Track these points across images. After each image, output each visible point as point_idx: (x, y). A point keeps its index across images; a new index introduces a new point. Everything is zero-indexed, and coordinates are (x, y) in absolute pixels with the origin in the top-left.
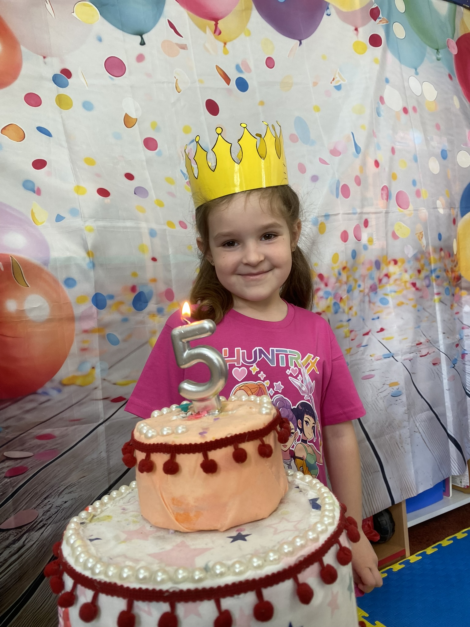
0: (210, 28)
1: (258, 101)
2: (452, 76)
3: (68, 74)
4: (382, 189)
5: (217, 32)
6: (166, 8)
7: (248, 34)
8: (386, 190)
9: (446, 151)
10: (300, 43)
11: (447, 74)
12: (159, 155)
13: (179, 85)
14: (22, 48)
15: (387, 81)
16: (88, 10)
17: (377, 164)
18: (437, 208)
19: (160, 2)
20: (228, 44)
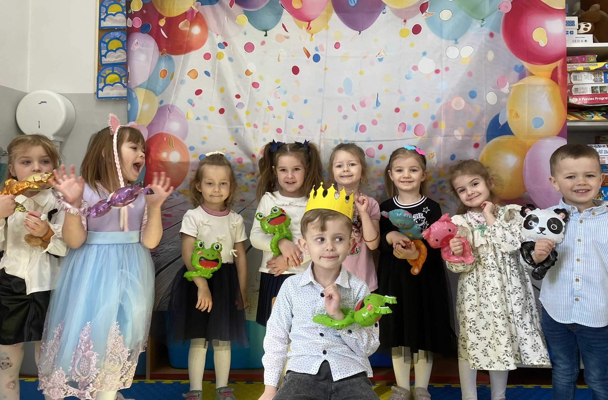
0: (305, 26)
1: (324, 68)
2: (495, 33)
3: (226, 44)
4: (400, 125)
5: (309, 28)
6: (283, 17)
7: (327, 28)
8: (404, 126)
9: (475, 92)
10: (360, 33)
11: (489, 33)
12: (258, 91)
13: (280, 58)
14: (209, 31)
15: (424, 54)
16: (243, 19)
17: (397, 110)
18: (454, 136)
19: (280, 14)
20: (314, 35)
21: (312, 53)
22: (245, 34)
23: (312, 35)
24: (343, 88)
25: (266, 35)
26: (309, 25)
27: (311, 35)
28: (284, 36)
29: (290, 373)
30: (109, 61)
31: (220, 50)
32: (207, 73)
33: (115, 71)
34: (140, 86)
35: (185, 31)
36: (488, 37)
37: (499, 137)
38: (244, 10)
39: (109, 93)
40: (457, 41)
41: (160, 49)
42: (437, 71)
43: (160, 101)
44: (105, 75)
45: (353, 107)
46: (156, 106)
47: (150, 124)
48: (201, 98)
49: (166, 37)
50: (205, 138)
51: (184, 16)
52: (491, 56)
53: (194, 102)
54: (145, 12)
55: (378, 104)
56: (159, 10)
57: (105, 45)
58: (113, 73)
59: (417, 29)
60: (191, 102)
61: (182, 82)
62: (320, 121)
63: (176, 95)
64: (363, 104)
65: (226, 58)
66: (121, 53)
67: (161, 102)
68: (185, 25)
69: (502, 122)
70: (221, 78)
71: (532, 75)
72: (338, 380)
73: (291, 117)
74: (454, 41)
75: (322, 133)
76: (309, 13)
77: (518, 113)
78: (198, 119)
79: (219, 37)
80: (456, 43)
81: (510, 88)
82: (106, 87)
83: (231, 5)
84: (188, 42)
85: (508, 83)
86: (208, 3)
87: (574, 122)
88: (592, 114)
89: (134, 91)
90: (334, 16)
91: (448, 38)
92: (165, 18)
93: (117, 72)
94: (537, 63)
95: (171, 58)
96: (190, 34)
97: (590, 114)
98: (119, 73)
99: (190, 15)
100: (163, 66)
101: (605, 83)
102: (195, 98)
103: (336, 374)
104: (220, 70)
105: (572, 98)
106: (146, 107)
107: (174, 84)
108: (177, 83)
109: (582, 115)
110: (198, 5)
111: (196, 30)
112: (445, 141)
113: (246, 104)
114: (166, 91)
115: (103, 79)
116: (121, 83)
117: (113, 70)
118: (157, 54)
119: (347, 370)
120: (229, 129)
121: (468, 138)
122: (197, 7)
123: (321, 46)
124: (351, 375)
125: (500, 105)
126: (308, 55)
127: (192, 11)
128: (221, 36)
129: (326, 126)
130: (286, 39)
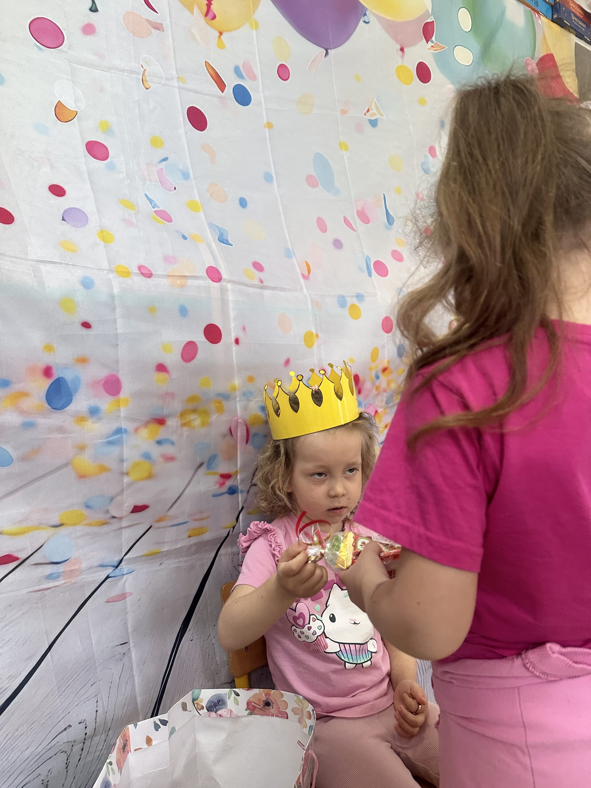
0: (199, 8)
1: (265, 123)
5: (210, 14)
7: (256, 25)
10: (327, 53)
12: (110, 167)
13: (148, 79)
15: (442, 124)
20: (225, 35)
21: (231, 81)
23: (221, 33)
24: (315, 176)
26: (209, 5)
27: (217, 34)
28: (149, 21)
45: (347, 222)
55: (389, 218)
59: (423, 73)
62: (291, 253)
64: (363, 217)
73: (225, 241)
123: (248, 66)
126: (221, 85)
129: (307, 264)
130: (154, 31)
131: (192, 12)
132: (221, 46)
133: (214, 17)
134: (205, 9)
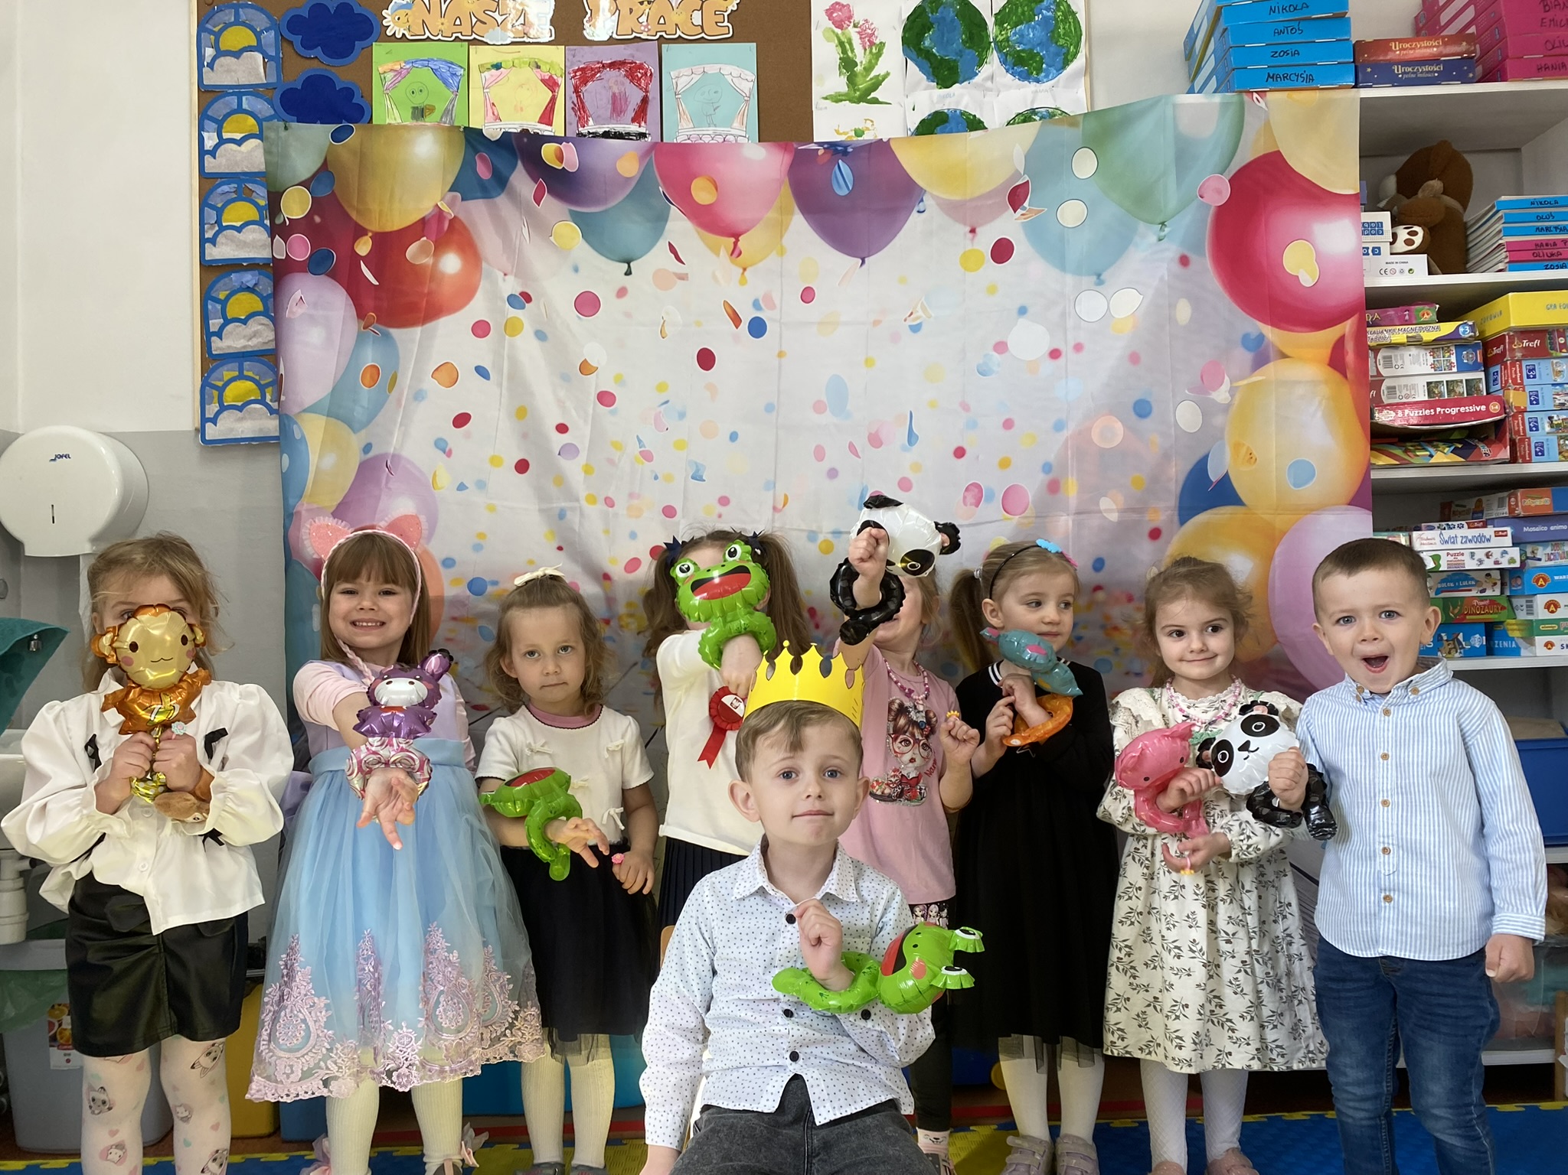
0: (725, 248)
1: (777, 352)
2: (1193, 257)
3: (527, 298)
4: (967, 489)
5: (735, 252)
6: (669, 225)
7: (782, 252)
8: (976, 490)
9: (1148, 403)
10: (863, 262)
11: (1178, 256)
12: (613, 413)
13: (666, 328)
14: (484, 265)
15: (1023, 311)
16: (568, 232)
17: (960, 453)
18: (1100, 512)
19: (661, 219)
20: (748, 270)
21: (747, 315)
22: (576, 270)
23: (745, 269)
24: (825, 400)
25: (628, 273)
26: (735, 244)
27: (741, 271)
28: (676, 274)
29: (710, 1111)
30: (229, 347)
31: (512, 312)
32: (482, 371)
33: (246, 373)
34: (312, 409)
35: (422, 267)
36: (1177, 267)
37: (1209, 511)
38: (570, 211)
39: (232, 430)
40: (1102, 277)
41: (361, 314)
42: (1055, 354)
43: (363, 446)
44: (220, 384)
45: (852, 448)
46: (355, 459)
47: (339, 504)
48: (468, 436)
49: (375, 282)
50: (482, 536)
51: (420, 228)
52: (1184, 312)
53: (451, 445)
54: (317, 219)
55: (912, 437)
56: (354, 215)
57: (219, 307)
58: (241, 377)
59: (1002, 251)
60: (442, 446)
61: (419, 396)
62: (771, 485)
63: (403, 428)
64: (875, 441)
65: (528, 330)
66: (260, 327)
67: (367, 448)
68: (423, 251)
69: (1214, 476)
70: (516, 381)
71: (1284, 356)
72: (827, 1121)
73: (698, 477)
74: (1094, 278)
75: (777, 515)
76: (735, 214)
77: (1254, 453)
78: (462, 487)
79: (510, 278)
80: (1100, 282)
81: (1232, 391)
82: (225, 414)
83: (538, 200)
84: (430, 293)
85: (1227, 379)
86: (479, 194)
87: (1389, 469)
88: (1431, 449)
89: (296, 423)
90: (799, 223)
91: (1078, 272)
92: (370, 234)
93: (250, 374)
94: (1299, 329)
95: (387, 337)
96: (434, 274)
97: (1425, 449)
98: (257, 378)
99: (434, 226)
100: (370, 356)
101: (1459, 371)
102: (454, 435)
103: (822, 1108)
104: (514, 362)
105: (1381, 411)
106: (329, 461)
107: (399, 401)
108: (407, 399)
109: (1406, 451)
110: (454, 199)
111: (451, 263)
112: (1078, 525)
113: (583, 446)
114: (379, 418)
115: (215, 393)
116: (262, 401)
117: (241, 370)
118: (353, 326)
119: (849, 1098)
120: (541, 511)
121: (1135, 516)
122: (451, 205)
123: (768, 298)
124: (859, 1110)
125: (1209, 432)
126: (736, 320)
127: (439, 214)
128: (516, 276)
129: (786, 497)
130: (679, 282)
131: (718, 254)
132: (743, 281)
133: (740, 254)
134: (732, 247)
